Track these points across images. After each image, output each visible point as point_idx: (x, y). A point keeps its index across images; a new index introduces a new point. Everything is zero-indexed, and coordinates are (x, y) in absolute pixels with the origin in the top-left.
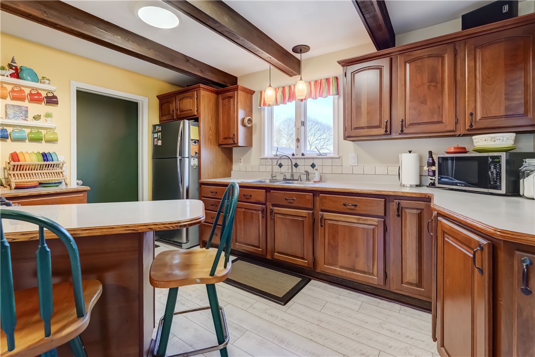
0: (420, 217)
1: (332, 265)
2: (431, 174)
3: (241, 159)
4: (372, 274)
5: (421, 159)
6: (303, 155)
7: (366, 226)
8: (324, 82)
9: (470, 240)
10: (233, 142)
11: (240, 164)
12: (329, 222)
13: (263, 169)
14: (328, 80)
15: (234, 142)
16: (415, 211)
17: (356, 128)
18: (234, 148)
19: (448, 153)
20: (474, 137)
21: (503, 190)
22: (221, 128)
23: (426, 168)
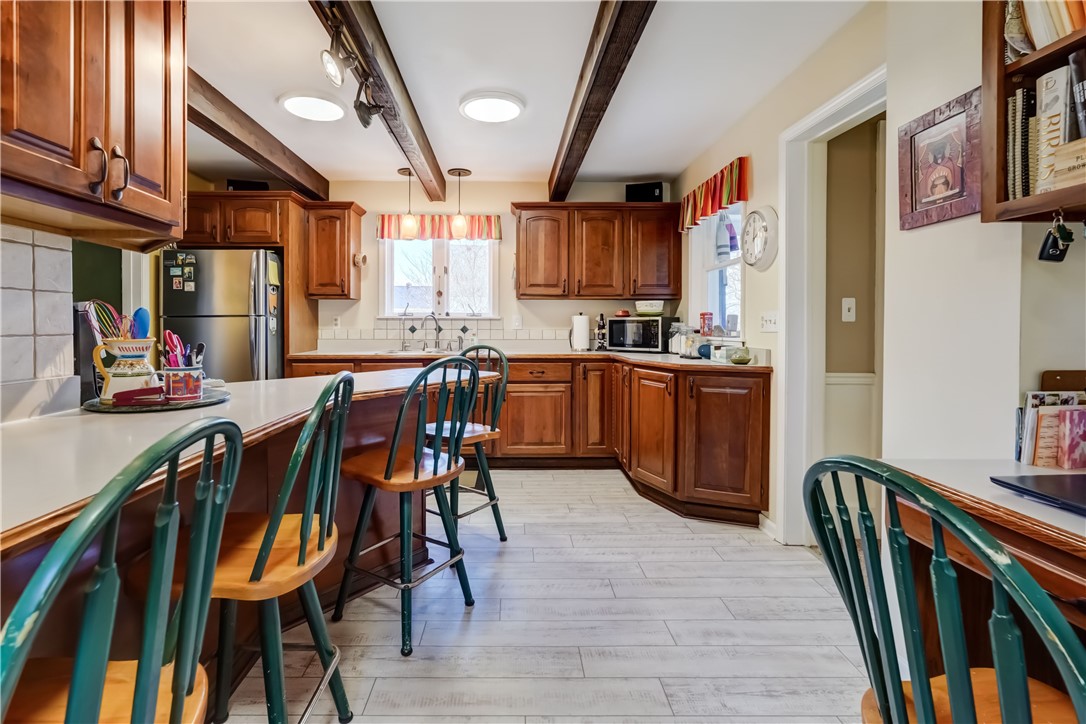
0: (602, 377)
1: (516, 444)
2: (601, 337)
3: (336, 320)
4: (560, 444)
5: (591, 322)
6: (447, 314)
7: (553, 394)
8: (483, 219)
9: (662, 376)
10: (340, 292)
11: (335, 327)
12: (513, 394)
13: (381, 334)
14: (488, 218)
15: (343, 291)
16: (598, 373)
17: (532, 285)
18: (320, 301)
19: (617, 316)
20: (637, 303)
21: (659, 349)
22: (314, 267)
23: (596, 331)
